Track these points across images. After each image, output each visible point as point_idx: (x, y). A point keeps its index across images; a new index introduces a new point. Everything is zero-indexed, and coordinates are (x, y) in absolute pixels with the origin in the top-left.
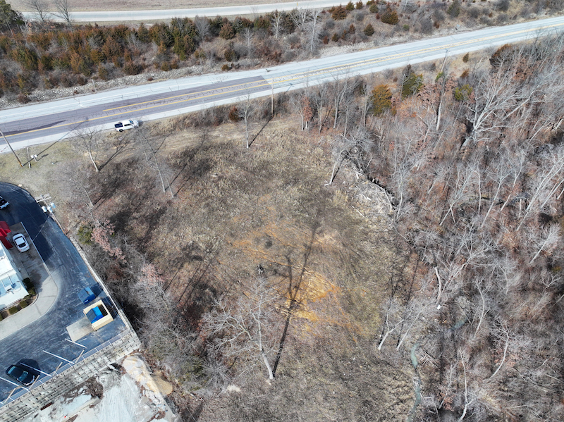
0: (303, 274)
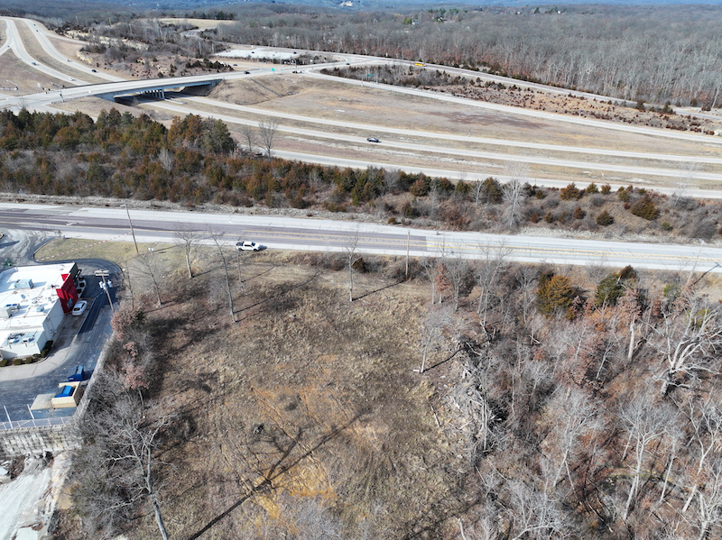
0: (304, 457)
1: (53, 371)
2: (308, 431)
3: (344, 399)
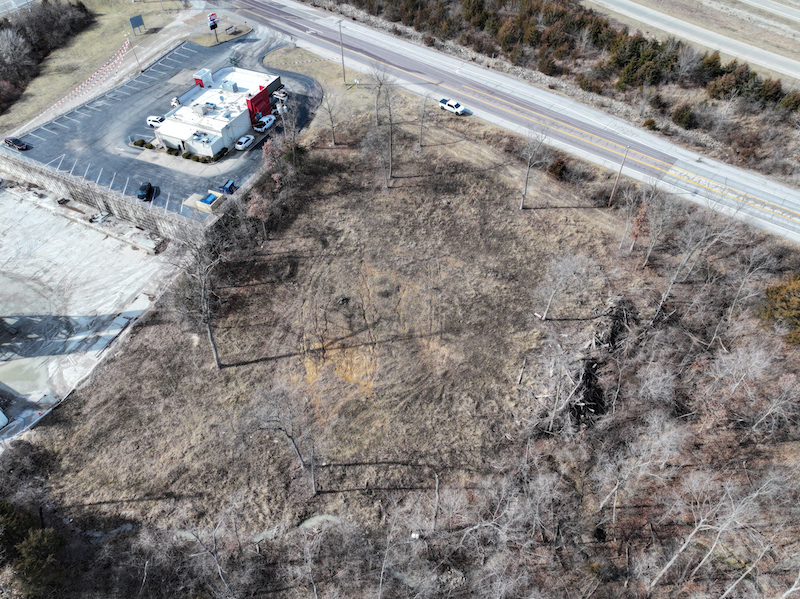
0: (366, 345)
1: (214, 177)
2: (385, 323)
3: (440, 310)
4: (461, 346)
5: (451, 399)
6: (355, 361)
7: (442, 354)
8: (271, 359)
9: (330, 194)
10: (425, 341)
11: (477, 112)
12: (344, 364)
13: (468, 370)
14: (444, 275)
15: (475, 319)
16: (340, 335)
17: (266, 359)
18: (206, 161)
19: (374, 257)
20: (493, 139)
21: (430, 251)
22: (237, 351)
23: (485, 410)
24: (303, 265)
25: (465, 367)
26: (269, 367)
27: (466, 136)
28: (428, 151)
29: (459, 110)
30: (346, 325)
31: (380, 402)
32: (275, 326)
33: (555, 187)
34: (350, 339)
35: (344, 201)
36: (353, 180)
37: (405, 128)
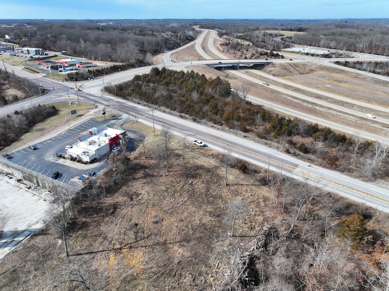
0: (142, 247)
1: (87, 170)
2: (153, 236)
4: (189, 248)
5: (181, 275)
6: (135, 255)
7: (179, 252)
8: (93, 253)
9: (139, 178)
10: (171, 246)
11: (210, 146)
12: (129, 256)
13: (191, 261)
14: (185, 214)
15: (198, 235)
16: (130, 242)
17: (91, 253)
18: (86, 163)
19: (154, 205)
20: (216, 156)
21: (180, 203)
22: (79, 248)
23: (198, 282)
24: (119, 208)
25: (190, 259)
26: (92, 256)
27: (204, 155)
28: (186, 161)
29: (202, 145)
30: (134, 237)
31: (144, 276)
32: (99, 236)
33: (242, 176)
34: (135, 244)
35: (144, 181)
36: (150, 172)
37: (177, 152)
